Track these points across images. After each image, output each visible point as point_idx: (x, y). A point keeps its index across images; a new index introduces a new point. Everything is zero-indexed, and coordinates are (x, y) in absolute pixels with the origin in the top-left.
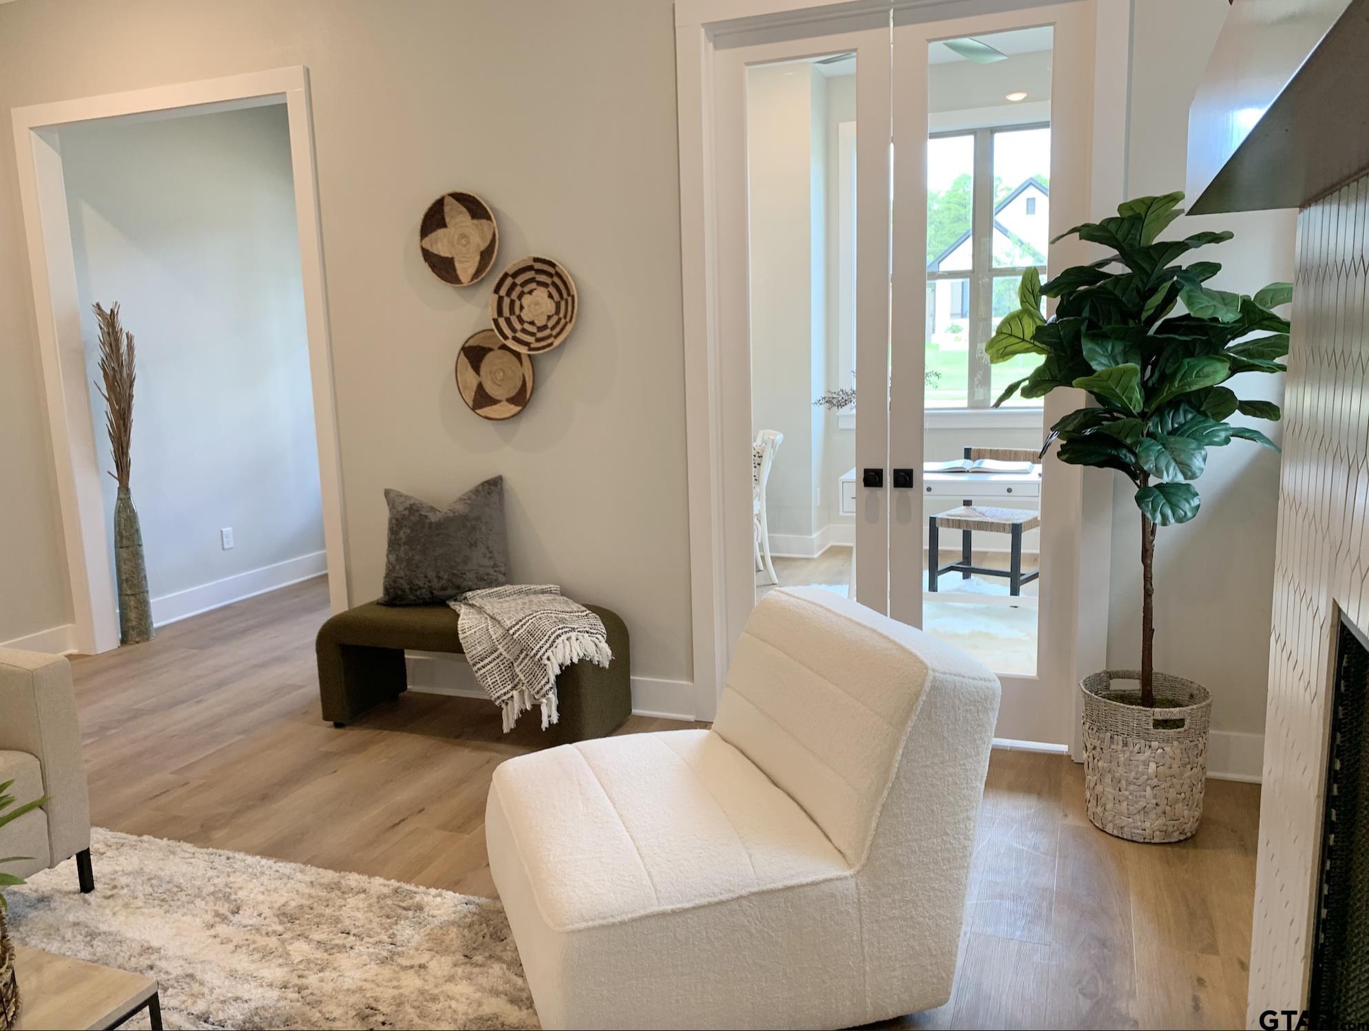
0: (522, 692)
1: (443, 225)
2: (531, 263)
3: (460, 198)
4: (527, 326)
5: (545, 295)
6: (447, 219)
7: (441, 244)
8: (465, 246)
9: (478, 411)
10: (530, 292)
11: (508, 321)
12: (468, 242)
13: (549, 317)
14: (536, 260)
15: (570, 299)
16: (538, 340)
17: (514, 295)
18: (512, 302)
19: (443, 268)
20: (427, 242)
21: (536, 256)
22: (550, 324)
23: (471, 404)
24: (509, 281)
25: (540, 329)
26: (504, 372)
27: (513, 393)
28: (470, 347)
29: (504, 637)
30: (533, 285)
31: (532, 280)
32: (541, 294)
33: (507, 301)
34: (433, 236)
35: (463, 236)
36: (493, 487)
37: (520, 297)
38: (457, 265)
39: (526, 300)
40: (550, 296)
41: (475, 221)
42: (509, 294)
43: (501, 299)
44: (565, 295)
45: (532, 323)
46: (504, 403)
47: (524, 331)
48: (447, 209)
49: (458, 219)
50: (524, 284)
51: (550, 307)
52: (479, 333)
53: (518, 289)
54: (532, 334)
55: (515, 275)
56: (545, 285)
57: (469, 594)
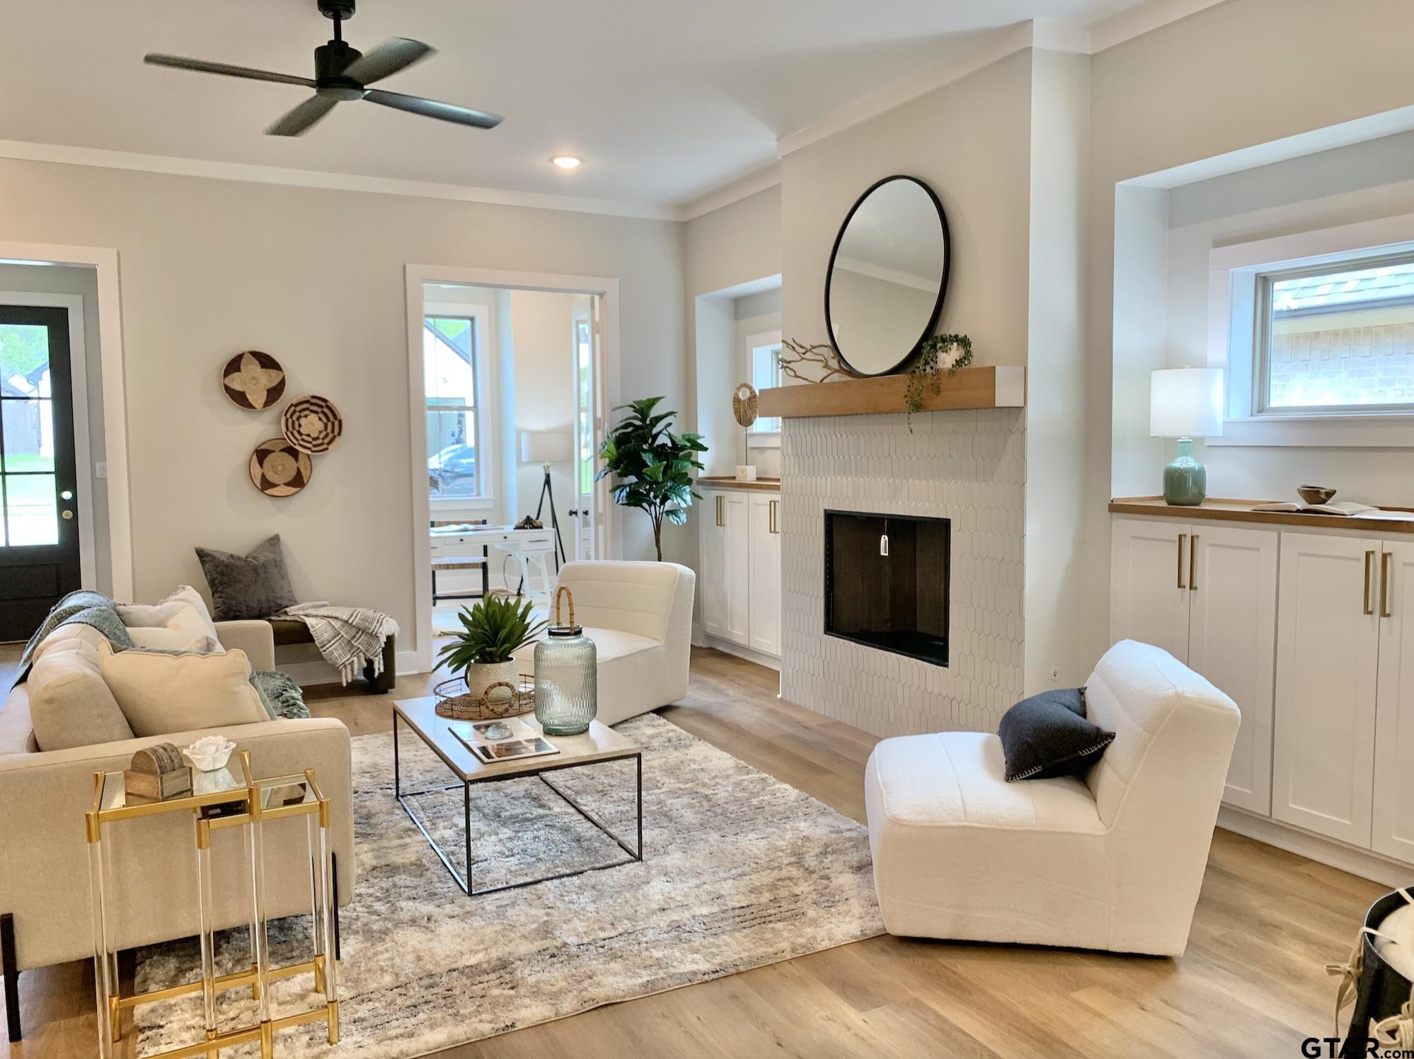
0: (359, 657)
1: (239, 370)
2: (309, 399)
3: (256, 355)
4: (304, 437)
5: (317, 419)
6: (242, 367)
7: (236, 382)
8: (255, 385)
9: (266, 492)
10: (306, 416)
11: (292, 433)
12: (257, 383)
13: (320, 432)
14: (313, 397)
15: (336, 423)
16: (315, 446)
17: (295, 417)
18: (293, 422)
19: (240, 399)
20: (228, 381)
21: (314, 394)
22: (321, 436)
23: (260, 487)
24: (293, 408)
25: (315, 439)
26: (283, 466)
27: (289, 479)
28: (261, 450)
29: (343, 626)
30: (308, 412)
31: (308, 409)
32: (313, 418)
33: (290, 421)
34: (230, 377)
35: (254, 378)
36: (274, 541)
37: (298, 418)
38: (248, 396)
39: (303, 421)
40: (320, 419)
41: (264, 370)
42: (291, 417)
43: (287, 420)
44: (332, 418)
45: (309, 435)
46: (282, 486)
47: (303, 440)
48: (243, 360)
49: (251, 369)
50: (301, 411)
51: (320, 426)
52: (271, 440)
53: (297, 414)
54: (310, 442)
55: (296, 405)
56: (316, 412)
57: (288, 609)
